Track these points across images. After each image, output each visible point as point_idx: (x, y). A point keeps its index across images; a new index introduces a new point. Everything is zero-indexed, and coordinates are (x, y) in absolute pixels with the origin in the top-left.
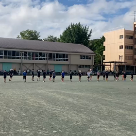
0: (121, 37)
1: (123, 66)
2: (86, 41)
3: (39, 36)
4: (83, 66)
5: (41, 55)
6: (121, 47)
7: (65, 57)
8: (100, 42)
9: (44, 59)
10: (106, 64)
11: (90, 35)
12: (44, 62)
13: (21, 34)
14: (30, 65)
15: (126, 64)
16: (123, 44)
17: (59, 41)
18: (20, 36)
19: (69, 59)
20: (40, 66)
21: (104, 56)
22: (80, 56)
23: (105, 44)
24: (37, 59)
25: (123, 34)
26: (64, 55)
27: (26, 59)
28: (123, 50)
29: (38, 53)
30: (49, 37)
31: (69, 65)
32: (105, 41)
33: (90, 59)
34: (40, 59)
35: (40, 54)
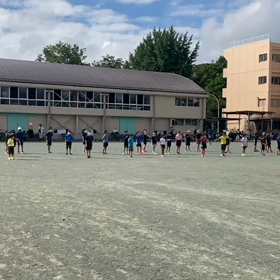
0: (262, 58)
1: (266, 121)
2: (186, 67)
3: (84, 58)
4: (182, 120)
5: (91, 98)
6: (262, 80)
7: (142, 101)
8: (215, 69)
9: (98, 106)
10: (230, 116)
11: (194, 55)
12: (99, 112)
13: (46, 52)
14: (66, 119)
15: (273, 116)
16: (266, 73)
17: (127, 66)
18: (43, 56)
19: (151, 105)
20: (90, 122)
21: (225, 99)
22: (176, 98)
23: (226, 73)
24: (82, 105)
25: (267, 51)
26: (140, 97)
27: (59, 105)
28: (266, 86)
29: (84, 92)
30: (105, 59)
31: (150, 118)
32: (225, 66)
33: (197, 105)
34: (89, 106)
35: (90, 95)
